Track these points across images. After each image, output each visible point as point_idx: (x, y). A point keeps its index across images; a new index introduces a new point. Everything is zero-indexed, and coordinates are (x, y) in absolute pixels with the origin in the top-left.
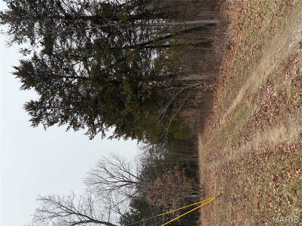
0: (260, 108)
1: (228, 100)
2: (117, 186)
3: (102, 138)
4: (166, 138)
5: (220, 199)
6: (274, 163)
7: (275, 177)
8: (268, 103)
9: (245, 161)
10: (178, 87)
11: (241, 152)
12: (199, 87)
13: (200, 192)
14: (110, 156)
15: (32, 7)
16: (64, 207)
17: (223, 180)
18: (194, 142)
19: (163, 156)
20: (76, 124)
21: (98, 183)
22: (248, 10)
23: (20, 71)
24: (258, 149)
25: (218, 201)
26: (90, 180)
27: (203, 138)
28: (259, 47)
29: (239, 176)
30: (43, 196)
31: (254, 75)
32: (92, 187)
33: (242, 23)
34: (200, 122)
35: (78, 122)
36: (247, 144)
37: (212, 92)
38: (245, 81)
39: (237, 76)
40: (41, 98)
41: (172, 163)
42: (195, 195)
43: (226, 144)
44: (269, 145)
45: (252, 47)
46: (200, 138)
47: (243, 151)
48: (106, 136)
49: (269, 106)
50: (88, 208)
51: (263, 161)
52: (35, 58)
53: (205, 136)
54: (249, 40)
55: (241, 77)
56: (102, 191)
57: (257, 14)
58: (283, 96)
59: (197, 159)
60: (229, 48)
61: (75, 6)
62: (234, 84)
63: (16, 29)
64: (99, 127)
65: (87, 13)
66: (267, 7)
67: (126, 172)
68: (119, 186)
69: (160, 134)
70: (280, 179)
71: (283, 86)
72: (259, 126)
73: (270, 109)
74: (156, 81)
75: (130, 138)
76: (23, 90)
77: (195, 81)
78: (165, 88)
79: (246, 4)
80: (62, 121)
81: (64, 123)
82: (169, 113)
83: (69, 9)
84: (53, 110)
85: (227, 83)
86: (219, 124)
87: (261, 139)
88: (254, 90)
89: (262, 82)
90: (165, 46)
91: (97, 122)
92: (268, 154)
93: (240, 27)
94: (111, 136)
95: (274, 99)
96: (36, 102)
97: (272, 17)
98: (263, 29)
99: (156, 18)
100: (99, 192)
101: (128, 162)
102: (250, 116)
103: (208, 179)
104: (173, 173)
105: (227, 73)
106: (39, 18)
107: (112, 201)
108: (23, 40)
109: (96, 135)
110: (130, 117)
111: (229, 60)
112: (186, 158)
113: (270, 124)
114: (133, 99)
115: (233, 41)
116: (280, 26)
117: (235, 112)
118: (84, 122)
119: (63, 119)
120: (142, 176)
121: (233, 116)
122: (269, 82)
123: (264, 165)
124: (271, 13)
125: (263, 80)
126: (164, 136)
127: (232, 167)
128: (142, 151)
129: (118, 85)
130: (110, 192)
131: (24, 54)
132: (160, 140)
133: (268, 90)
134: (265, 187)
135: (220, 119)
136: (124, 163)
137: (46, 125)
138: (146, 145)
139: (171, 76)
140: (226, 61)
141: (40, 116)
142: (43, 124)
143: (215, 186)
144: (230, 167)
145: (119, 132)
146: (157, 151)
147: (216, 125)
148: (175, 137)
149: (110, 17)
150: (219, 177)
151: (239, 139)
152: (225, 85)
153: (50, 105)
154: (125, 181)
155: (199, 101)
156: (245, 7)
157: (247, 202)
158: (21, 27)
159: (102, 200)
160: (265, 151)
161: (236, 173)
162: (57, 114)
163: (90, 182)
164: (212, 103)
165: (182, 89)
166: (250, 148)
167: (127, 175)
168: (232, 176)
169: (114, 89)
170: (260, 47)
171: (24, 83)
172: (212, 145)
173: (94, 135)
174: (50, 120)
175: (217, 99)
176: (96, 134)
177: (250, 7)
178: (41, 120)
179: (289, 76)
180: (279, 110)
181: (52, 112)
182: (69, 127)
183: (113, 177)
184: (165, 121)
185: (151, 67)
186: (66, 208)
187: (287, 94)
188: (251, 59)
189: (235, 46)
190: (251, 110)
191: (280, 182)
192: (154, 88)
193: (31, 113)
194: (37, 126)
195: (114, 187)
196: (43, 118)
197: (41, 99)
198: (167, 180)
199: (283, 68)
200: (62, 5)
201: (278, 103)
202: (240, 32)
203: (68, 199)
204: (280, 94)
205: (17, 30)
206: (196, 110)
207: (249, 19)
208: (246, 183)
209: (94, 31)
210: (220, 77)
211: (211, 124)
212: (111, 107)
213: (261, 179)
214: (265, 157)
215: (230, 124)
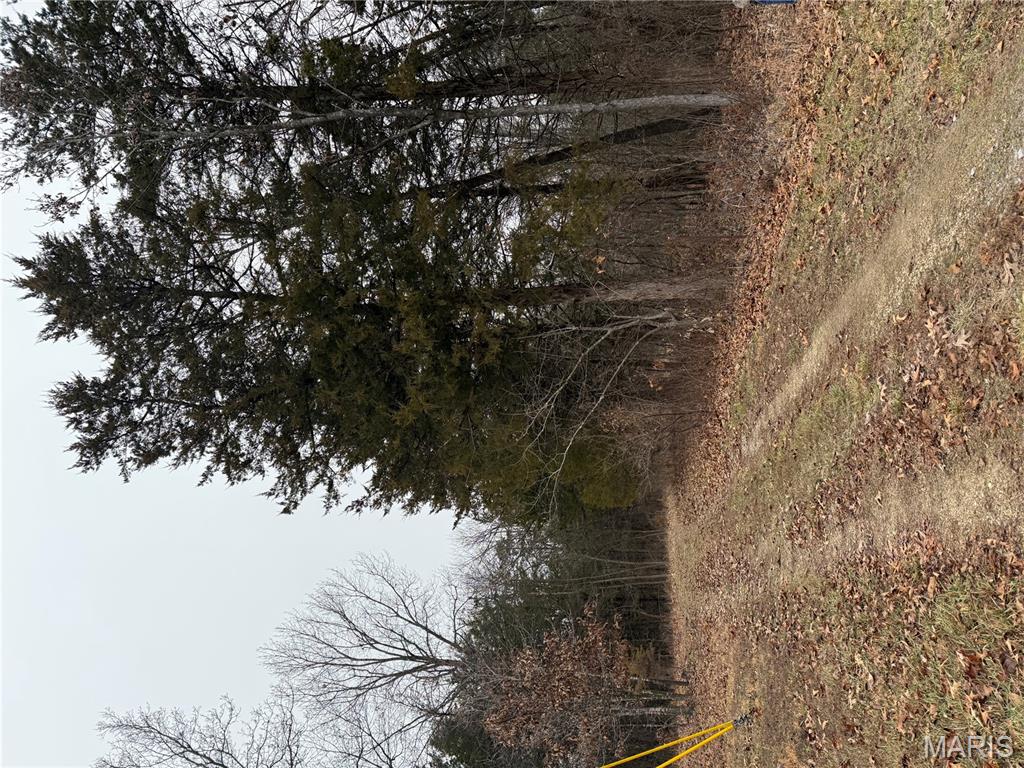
0: (898, 396)
1: (771, 367)
2: (385, 676)
3: (328, 507)
4: (553, 507)
5: (749, 729)
6: (964, 608)
7: (974, 661)
8: (933, 376)
9: (843, 594)
10: (593, 324)
11: (827, 557)
12: (667, 324)
13: (675, 695)
14: (361, 568)
15: (86, 56)
16: (197, 753)
17: (761, 658)
18: (651, 517)
19: (544, 567)
20: (237, 457)
21: (317, 663)
22: (835, 47)
23: (39, 273)
24: (895, 550)
25: (742, 737)
26: (288, 653)
27: (681, 503)
28: (888, 172)
29: (823, 650)
30: (121, 715)
31: (870, 276)
32: (296, 680)
33: (815, 96)
34: (673, 448)
35: (243, 451)
36: (851, 529)
37: (712, 340)
38: (834, 298)
39: (804, 281)
40: (112, 367)
41: (577, 591)
42: (658, 709)
43: (769, 527)
44: (940, 534)
45: (857, 172)
46: (670, 501)
47: (834, 554)
48: (341, 500)
49: (935, 388)
50: (280, 754)
51: (916, 598)
52: (95, 227)
53: (688, 495)
54: (844, 153)
55: (817, 284)
56: (332, 695)
57: (874, 57)
58: (996, 345)
59: (663, 575)
60: (771, 187)
61: (236, 50)
62: (793, 309)
63: (31, 130)
64: (316, 469)
65: (279, 75)
66: (912, 27)
67: (417, 624)
68: (392, 675)
69: (534, 492)
70: (994, 670)
71: (995, 307)
72: (896, 463)
73: (940, 400)
74: (516, 305)
75: (426, 507)
76: (51, 341)
77: (652, 305)
78: (548, 329)
79: (829, 26)
80: (186, 449)
81: (193, 456)
82: (563, 416)
83: (216, 62)
84: (156, 410)
85: (765, 307)
86: (740, 455)
87: (907, 510)
88: (873, 329)
89: (903, 298)
90: (546, 190)
91: (310, 451)
92: (937, 569)
93: (807, 110)
94: (357, 501)
95: (954, 361)
96: (95, 383)
97: (934, 55)
98: (900, 105)
99: (514, 93)
100: (322, 699)
101: (421, 590)
102: (859, 425)
103: (705, 650)
104: (580, 631)
105: (764, 273)
106: (112, 91)
107: (366, 730)
108: (53, 168)
109: (304, 498)
110: (426, 430)
111: (768, 227)
112: (624, 574)
113: (942, 456)
114: (436, 369)
115: (785, 161)
116: (970, 84)
117: (800, 411)
118: (263, 450)
119: (188, 441)
120: (473, 636)
121: (792, 427)
122: (933, 295)
123: (921, 610)
124: (930, 43)
125: (906, 290)
126: (546, 499)
127: (793, 613)
128: (471, 551)
129: (383, 319)
130: (358, 696)
131: (55, 214)
132: (534, 512)
133: (929, 325)
134: (932, 697)
135: (743, 437)
136: (409, 594)
137: (129, 464)
138: (484, 527)
139: (566, 289)
140: (761, 234)
141: (106, 430)
142: (117, 459)
143: (731, 680)
144: (784, 611)
145: (387, 486)
146: (523, 549)
147: (727, 457)
148: (585, 501)
149: (357, 88)
150: (745, 644)
151: (816, 509)
152: (759, 316)
153: (146, 392)
154: (413, 658)
155: (667, 375)
156: (824, 37)
157: (859, 751)
158: (51, 124)
159: (331, 724)
160: (923, 560)
161: (807, 635)
162: (167, 425)
163: (288, 662)
164: (714, 379)
165: (607, 332)
166: (860, 546)
167: (417, 635)
168: (795, 646)
169: (370, 335)
170: (891, 171)
171: (52, 317)
172: (716, 530)
173: (299, 495)
174: (142, 444)
175: (730, 365)
176: (304, 492)
177: (843, 38)
178: (111, 447)
179: (1017, 271)
180: (981, 400)
181: (149, 417)
182: (209, 468)
183: (372, 643)
184: (549, 444)
185: (502, 259)
186: (205, 756)
187: (1013, 338)
188: (856, 216)
189: (790, 177)
190: (863, 403)
191: (994, 684)
192: (510, 330)
193: (77, 422)
194: (95, 466)
195: (375, 679)
196: (118, 437)
197: (111, 372)
198: (559, 656)
199: (990, 238)
200: (190, 48)
201: (975, 373)
202: (807, 128)
203: (211, 724)
204: (981, 338)
205: (34, 133)
206: (657, 404)
207: (842, 78)
208: (848, 678)
209: (304, 135)
210: (740, 290)
211: (709, 455)
212: (359, 396)
213: (910, 665)
214: (928, 583)
215: (779, 453)
